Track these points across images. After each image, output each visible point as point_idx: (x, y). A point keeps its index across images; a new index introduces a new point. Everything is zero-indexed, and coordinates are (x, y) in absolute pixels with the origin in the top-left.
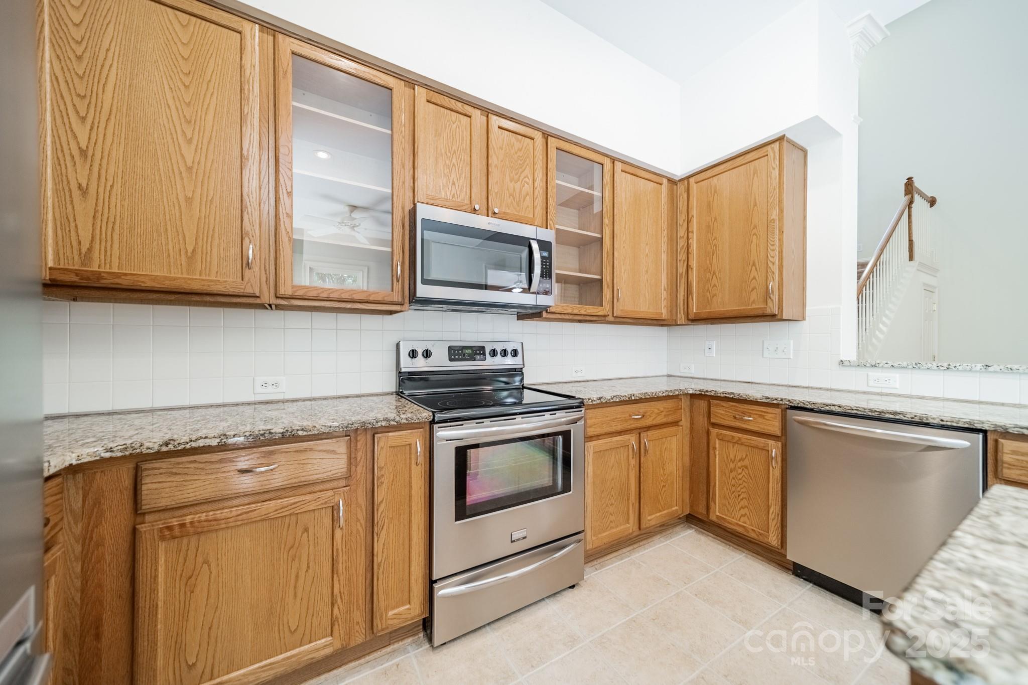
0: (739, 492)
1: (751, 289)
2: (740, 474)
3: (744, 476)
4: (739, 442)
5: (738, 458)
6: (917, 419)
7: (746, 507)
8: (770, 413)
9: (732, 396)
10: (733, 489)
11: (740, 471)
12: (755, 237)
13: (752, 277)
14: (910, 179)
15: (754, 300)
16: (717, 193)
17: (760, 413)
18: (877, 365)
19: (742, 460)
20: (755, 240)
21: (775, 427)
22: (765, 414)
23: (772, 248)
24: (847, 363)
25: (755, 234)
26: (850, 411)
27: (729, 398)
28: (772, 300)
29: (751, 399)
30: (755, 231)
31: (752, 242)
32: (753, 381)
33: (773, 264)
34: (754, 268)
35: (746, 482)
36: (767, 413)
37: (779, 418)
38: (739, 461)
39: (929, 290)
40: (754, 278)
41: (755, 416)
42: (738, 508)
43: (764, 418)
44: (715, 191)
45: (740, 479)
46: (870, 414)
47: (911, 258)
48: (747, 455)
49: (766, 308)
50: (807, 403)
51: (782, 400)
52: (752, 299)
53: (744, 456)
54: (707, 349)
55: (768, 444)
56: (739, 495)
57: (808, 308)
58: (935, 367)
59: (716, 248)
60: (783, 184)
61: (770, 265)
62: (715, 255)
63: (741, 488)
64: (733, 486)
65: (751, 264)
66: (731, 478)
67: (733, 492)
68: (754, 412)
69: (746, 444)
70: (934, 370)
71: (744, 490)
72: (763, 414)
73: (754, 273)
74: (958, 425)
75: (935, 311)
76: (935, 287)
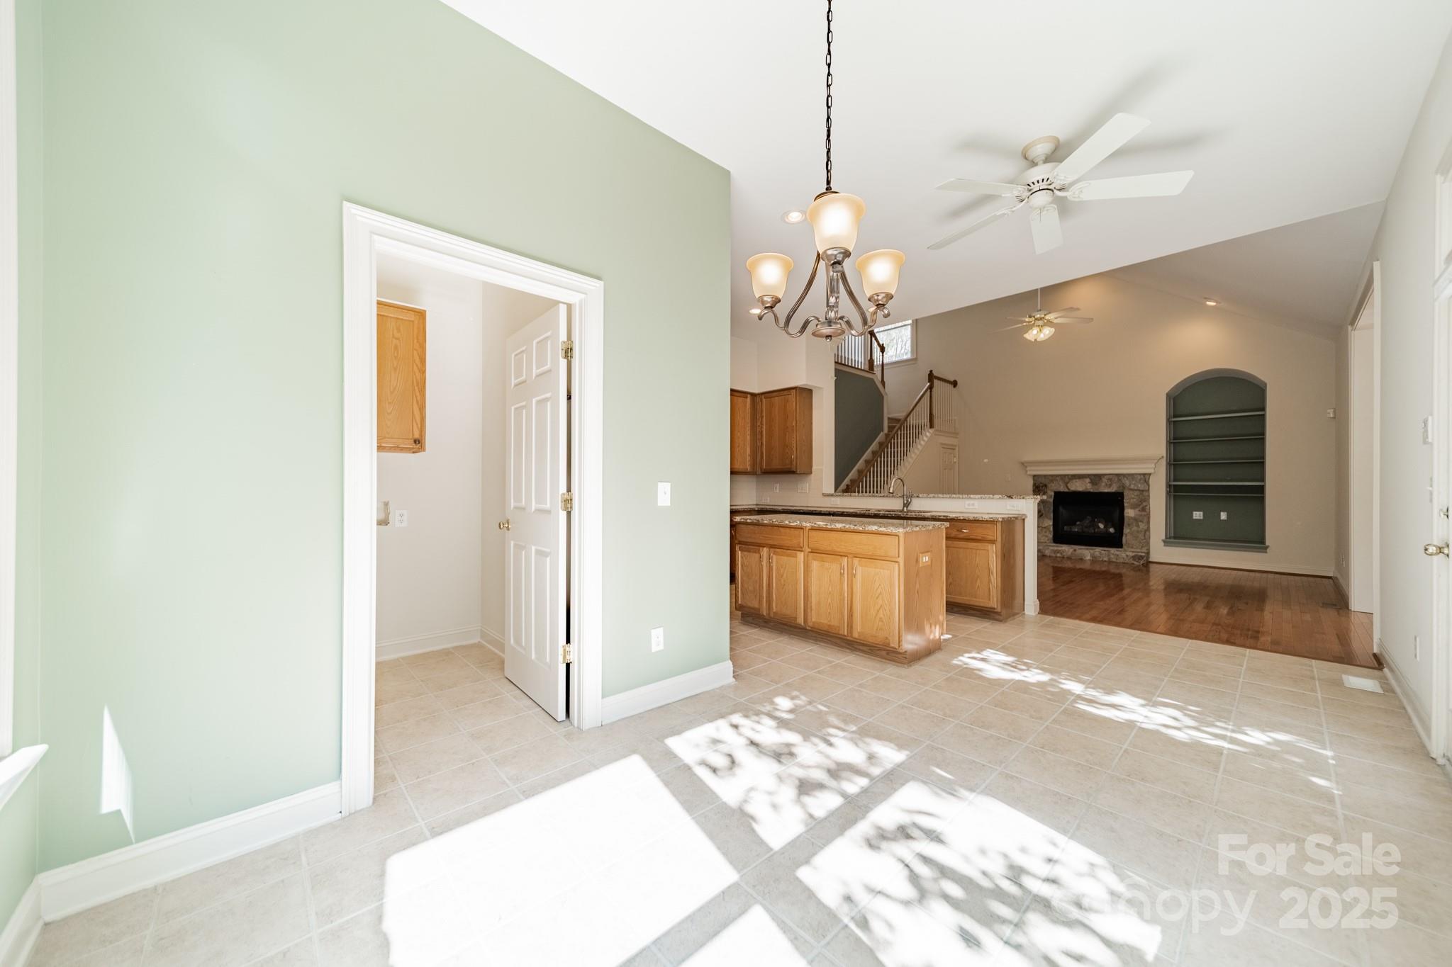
1: (785, 457)
30: (787, 429)
31: (787, 434)
39: (949, 448)
40: (786, 454)
44: (773, 404)
47: (931, 425)
49: (791, 468)
52: (785, 462)
54: (775, 488)
59: (773, 434)
65: (786, 445)
73: (787, 450)
75: (955, 462)
76: (956, 446)
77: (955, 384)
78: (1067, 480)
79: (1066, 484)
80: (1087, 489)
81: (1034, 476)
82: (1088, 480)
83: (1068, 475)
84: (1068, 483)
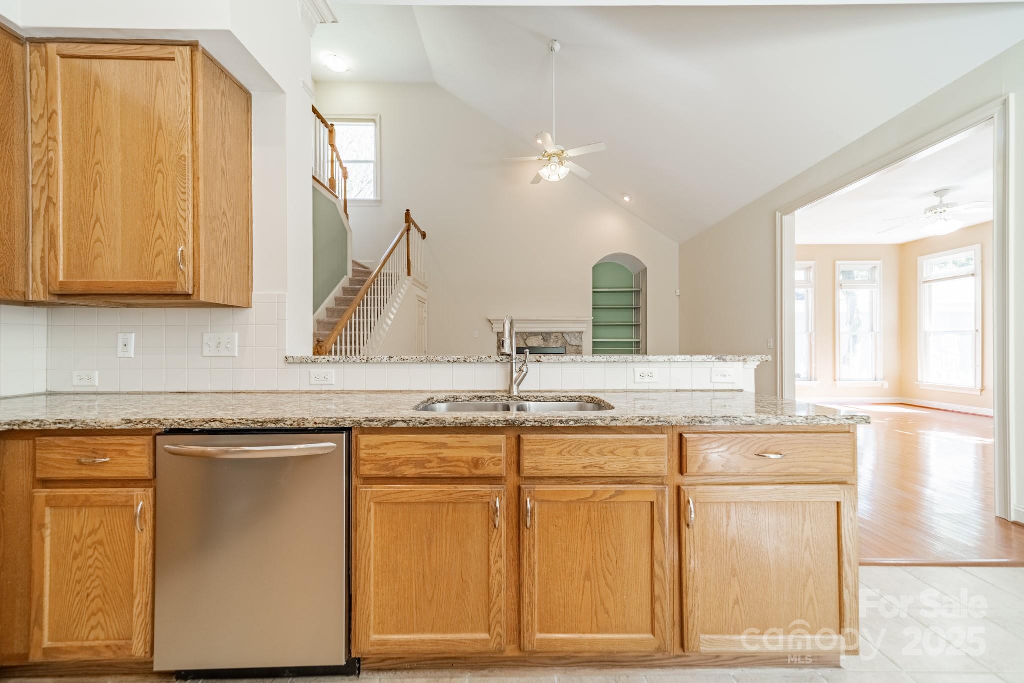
0: (88, 589)
1: (155, 253)
2: (91, 557)
3: (97, 558)
4: (87, 503)
5: (86, 532)
6: (295, 426)
7: (100, 610)
8: (135, 445)
9: (70, 426)
10: (78, 588)
11: (90, 552)
12: (160, 175)
13: (156, 235)
14: (408, 210)
15: (160, 271)
16: (100, 87)
17: (121, 448)
18: (317, 360)
19: (94, 532)
20: (160, 181)
21: (141, 466)
22: (128, 448)
23: (183, 196)
24: (291, 360)
25: (160, 171)
26: (232, 426)
27: (65, 430)
28: (183, 273)
29: (104, 426)
30: (160, 166)
31: (156, 182)
32: (190, 390)
33: (185, 220)
34: (159, 221)
35: (100, 569)
36: (132, 445)
37: (149, 450)
38: (90, 535)
39: (422, 301)
40: (160, 237)
41: (114, 454)
42: (85, 618)
43: (127, 455)
44: (97, 84)
45: (90, 567)
46: (253, 426)
47: (409, 274)
48: (102, 522)
49: (175, 283)
50: (183, 422)
51: (149, 423)
52: (157, 269)
53: (97, 525)
54: (121, 345)
55: (133, 496)
56: (88, 596)
57: (255, 294)
58: (359, 361)
59: (100, 178)
60: (198, 110)
61: (181, 221)
62: (98, 189)
63: (93, 581)
64: (79, 582)
65: (156, 215)
66: (74, 569)
67: (78, 593)
68: (112, 448)
69: (98, 504)
70: (358, 363)
71: (96, 584)
72: (125, 448)
73: (159, 230)
74: (328, 426)
75: (425, 317)
76: (426, 300)
77: (424, 235)
78: (525, 337)
79: (525, 341)
80: (540, 345)
81: (498, 332)
82: (541, 337)
83: (526, 332)
84: (526, 339)
